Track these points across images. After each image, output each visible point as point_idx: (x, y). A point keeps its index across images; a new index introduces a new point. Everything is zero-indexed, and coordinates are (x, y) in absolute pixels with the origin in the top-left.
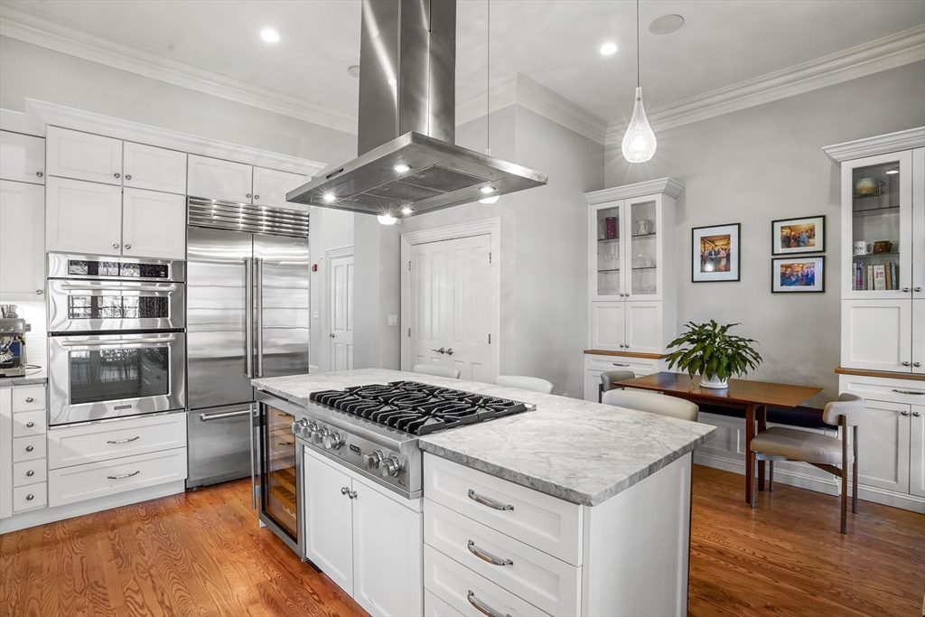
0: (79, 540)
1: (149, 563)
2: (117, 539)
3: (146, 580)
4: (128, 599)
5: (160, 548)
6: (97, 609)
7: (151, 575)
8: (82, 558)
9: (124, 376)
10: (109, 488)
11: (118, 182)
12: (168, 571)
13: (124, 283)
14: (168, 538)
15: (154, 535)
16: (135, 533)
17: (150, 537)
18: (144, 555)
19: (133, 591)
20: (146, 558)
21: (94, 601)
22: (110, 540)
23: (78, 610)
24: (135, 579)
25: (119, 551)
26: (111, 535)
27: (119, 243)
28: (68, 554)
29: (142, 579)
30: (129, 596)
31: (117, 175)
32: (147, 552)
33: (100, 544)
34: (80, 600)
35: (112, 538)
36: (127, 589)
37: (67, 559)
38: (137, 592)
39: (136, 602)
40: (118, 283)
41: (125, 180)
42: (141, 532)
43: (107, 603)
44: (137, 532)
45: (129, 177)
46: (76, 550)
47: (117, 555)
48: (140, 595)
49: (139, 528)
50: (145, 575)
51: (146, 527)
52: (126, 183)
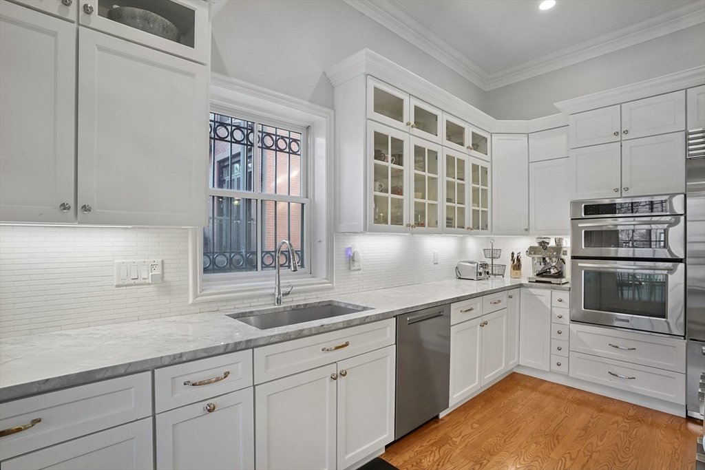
0: (576, 406)
1: (598, 448)
2: (595, 420)
3: (585, 456)
4: (563, 459)
5: (616, 445)
6: (543, 450)
7: (591, 456)
8: (566, 417)
9: (637, 296)
10: (609, 380)
11: (618, 138)
12: (605, 463)
13: (637, 219)
14: (630, 443)
15: (622, 433)
16: (611, 423)
17: (618, 432)
18: (601, 441)
19: (571, 457)
20: (600, 443)
21: (547, 445)
22: (592, 417)
23: (535, 443)
24: (579, 451)
25: (589, 427)
26: (596, 414)
27: (619, 187)
28: (562, 410)
29: (583, 454)
30: (565, 458)
31: (616, 134)
32: (605, 440)
33: (583, 416)
34: (541, 439)
35: (594, 416)
36: (569, 453)
37: (559, 412)
38: (571, 459)
39: (565, 464)
40: (632, 219)
41: (623, 135)
42: (616, 425)
43: (551, 451)
44: (614, 423)
45: (626, 132)
46: (568, 411)
47: (585, 429)
48: (572, 462)
49: (617, 422)
50: (587, 453)
51: (623, 424)
52: (624, 137)
